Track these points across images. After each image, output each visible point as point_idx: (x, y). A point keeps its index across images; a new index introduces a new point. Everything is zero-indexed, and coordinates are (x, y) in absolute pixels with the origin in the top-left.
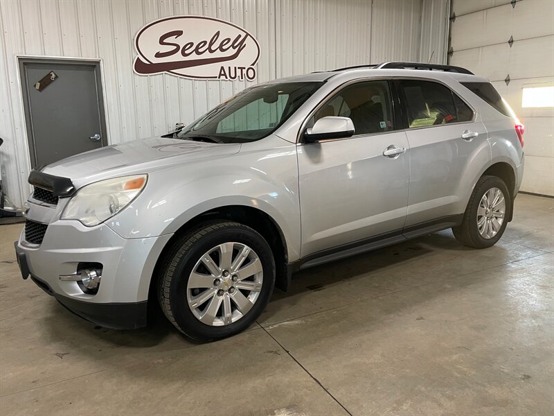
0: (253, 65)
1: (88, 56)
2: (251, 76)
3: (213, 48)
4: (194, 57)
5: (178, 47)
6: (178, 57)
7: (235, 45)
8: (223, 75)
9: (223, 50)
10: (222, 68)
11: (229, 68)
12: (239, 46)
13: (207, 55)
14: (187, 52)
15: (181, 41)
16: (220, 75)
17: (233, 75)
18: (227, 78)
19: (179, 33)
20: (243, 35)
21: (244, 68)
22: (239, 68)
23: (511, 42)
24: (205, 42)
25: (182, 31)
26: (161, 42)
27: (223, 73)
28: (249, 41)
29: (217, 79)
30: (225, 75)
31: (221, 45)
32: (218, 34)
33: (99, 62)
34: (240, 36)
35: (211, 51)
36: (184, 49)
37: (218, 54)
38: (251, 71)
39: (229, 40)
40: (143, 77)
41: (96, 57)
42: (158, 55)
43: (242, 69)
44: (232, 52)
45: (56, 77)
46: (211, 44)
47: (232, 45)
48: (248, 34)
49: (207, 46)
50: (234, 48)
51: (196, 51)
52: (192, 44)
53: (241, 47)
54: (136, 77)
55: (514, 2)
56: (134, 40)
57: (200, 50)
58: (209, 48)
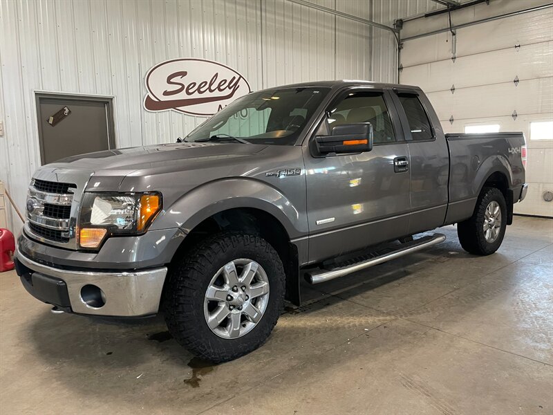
1: (102, 93)
3: (212, 88)
4: (196, 96)
5: (183, 86)
6: (183, 96)
7: (231, 86)
9: (220, 90)
10: (220, 106)
12: (234, 86)
14: (190, 91)
15: (186, 81)
19: (184, 74)
20: (237, 77)
23: (453, 90)
24: (206, 83)
25: (186, 72)
26: (169, 82)
28: (241, 82)
31: (219, 85)
32: (216, 75)
33: (112, 99)
34: (234, 78)
35: (211, 91)
36: (188, 89)
37: (217, 94)
39: (226, 81)
40: (150, 114)
41: (110, 94)
42: (166, 93)
44: (227, 92)
45: (70, 112)
46: (211, 84)
47: (228, 86)
48: (241, 77)
49: (207, 86)
50: (230, 88)
51: (199, 90)
52: (195, 84)
53: (235, 88)
54: (146, 113)
55: (454, 58)
56: (144, 79)
57: (202, 90)
58: (209, 88)
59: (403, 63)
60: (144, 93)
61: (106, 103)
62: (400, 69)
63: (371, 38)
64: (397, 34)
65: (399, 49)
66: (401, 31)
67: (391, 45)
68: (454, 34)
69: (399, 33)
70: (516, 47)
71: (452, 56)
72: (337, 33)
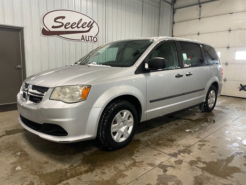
0: (96, 35)
1: (17, 24)
2: (95, 41)
3: (79, 26)
4: (70, 29)
5: (63, 24)
6: (62, 29)
7: (89, 26)
8: (83, 39)
9: (83, 28)
10: (83, 36)
11: (86, 36)
13: (76, 29)
14: (67, 27)
15: (65, 21)
16: (82, 39)
17: (87, 40)
18: (85, 41)
19: (63, 18)
20: (92, 21)
21: (92, 37)
22: (90, 36)
23: (198, 34)
24: (76, 23)
25: (65, 17)
26: (55, 21)
27: (83, 38)
28: (94, 24)
29: (80, 41)
30: (84, 39)
32: (81, 20)
33: (23, 28)
34: (91, 22)
35: (78, 28)
36: (66, 25)
38: (95, 38)
39: (86, 23)
40: (45, 37)
41: (22, 25)
42: (53, 27)
43: (91, 37)
44: (87, 29)
46: (78, 24)
47: (87, 26)
48: (94, 21)
50: (88, 27)
51: (71, 26)
52: (69, 23)
53: (91, 27)
54: (42, 37)
55: (200, 19)
56: (41, 18)
57: (73, 27)
58: (77, 26)
59: (175, 20)
60: (41, 26)
61: (20, 30)
62: (174, 23)
63: (160, 8)
64: (173, 6)
65: (174, 13)
66: (175, 5)
67: (170, 11)
68: (200, 7)
69: (174, 6)
70: (230, 13)
71: (199, 17)
72: (144, 4)
